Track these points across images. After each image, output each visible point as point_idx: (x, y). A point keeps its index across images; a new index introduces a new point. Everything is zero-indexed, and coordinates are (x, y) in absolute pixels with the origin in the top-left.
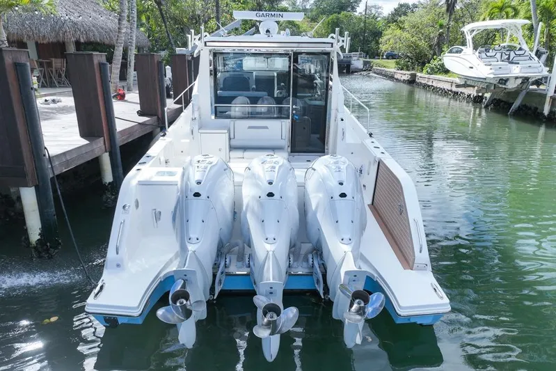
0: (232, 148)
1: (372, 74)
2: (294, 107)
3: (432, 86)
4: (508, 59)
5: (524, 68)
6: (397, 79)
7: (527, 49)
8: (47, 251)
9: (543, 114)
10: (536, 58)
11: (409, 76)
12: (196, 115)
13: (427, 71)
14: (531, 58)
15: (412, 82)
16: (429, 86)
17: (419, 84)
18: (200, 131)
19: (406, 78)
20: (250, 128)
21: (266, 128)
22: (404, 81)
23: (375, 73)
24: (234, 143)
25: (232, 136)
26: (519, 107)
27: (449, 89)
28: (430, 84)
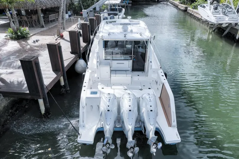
0: (111, 71)
1: (169, 3)
2: (134, 56)
3: (194, 15)
4: (225, 13)
5: (230, 18)
6: (179, 8)
7: (234, 8)
8: (47, 116)
9: (236, 39)
10: (236, 13)
11: (185, 8)
12: (99, 60)
13: (192, 8)
14: (234, 13)
15: (185, 11)
16: (192, 15)
17: (188, 13)
18: (100, 66)
19: (183, 8)
20: (117, 63)
21: (123, 63)
22: (182, 10)
23: (170, 3)
24: (112, 69)
25: (111, 66)
26: (227, 33)
27: (201, 18)
28: (193, 14)
